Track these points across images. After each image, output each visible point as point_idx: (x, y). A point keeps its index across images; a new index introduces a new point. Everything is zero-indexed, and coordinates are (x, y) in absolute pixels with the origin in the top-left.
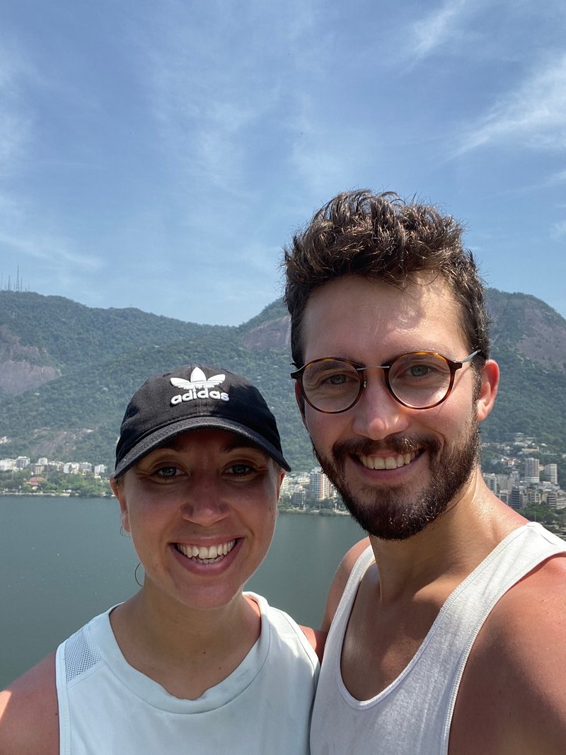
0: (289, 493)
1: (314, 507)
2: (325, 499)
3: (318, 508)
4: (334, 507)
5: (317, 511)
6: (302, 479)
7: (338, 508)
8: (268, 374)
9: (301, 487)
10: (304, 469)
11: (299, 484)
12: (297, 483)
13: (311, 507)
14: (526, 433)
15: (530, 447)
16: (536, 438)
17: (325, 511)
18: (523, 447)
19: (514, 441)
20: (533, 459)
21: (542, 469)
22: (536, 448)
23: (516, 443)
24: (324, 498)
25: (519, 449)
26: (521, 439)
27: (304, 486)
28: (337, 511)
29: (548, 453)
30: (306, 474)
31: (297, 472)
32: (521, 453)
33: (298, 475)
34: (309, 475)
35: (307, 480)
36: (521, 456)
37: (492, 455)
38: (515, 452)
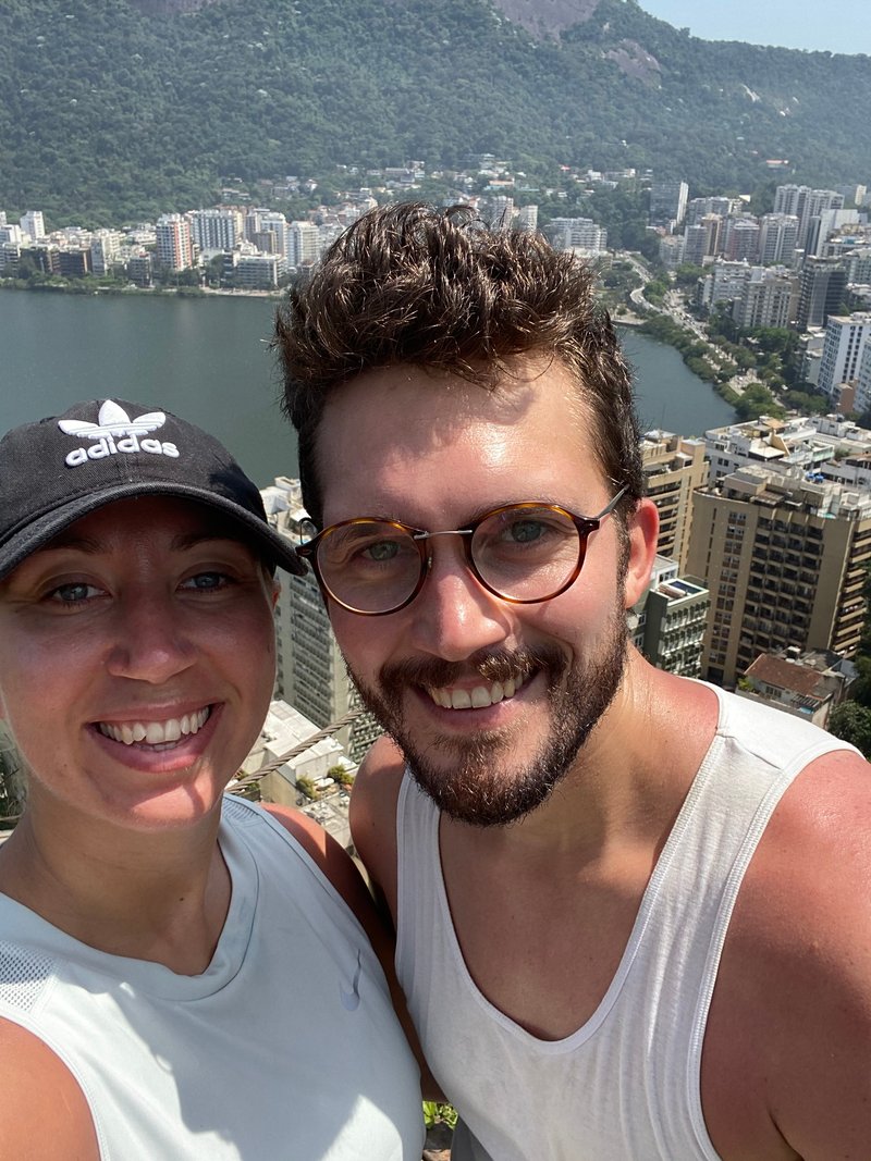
0: (123, 261)
1: (168, 284)
2: (185, 270)
3: (174, 284)
4: (201, 282)
5: (174, 290)
6: (142, 235)
7: (207, 285)
8: (58, 33)
9: (142, 250)
10: (144, 218)
11: (138, 243)
12: (133, 242)
13: (163, 283)
14: (497, 155)
15: (501, 178)
16: (511, 163)
17: (188, 289)
18: (492, 179)
19: (479, 168)
20: (504, 198)
21: (516, 215)
22: (510, 180)
23: (483, 172)
24: (182, 268)
25: (485, 181)
26: (490, 164)
27: (148, 248)
28: (207, 290)
29: (526, 188)
30: (148, 225)
31: (132, 222)
32: (488, 188)
33: (135, 228)
34: (155, 228)
35: (152, 238)
36: (487, 193)
37: (445, 193)
38: (480, 187)
